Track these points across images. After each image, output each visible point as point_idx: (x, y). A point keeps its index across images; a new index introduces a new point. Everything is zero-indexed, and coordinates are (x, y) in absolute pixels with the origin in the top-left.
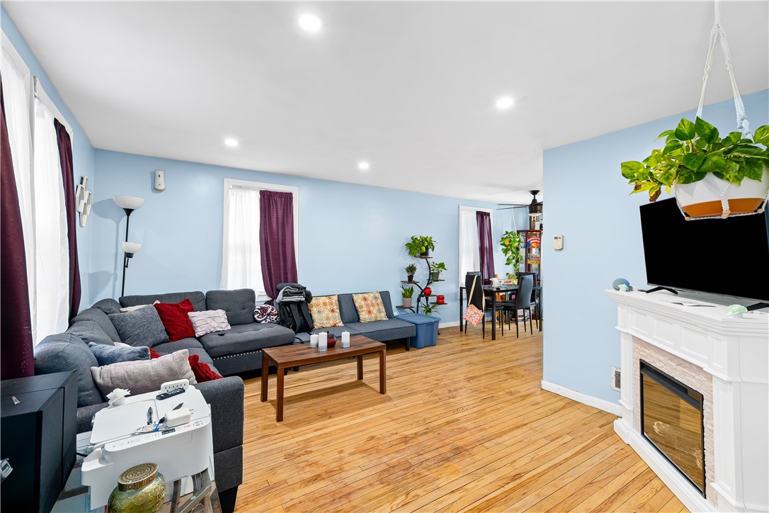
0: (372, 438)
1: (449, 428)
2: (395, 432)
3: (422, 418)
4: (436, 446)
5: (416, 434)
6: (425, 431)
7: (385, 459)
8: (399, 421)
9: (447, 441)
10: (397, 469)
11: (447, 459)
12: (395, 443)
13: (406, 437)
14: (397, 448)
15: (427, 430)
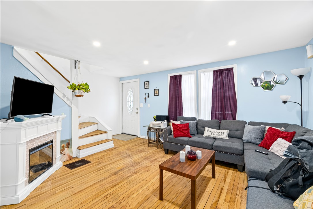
0: (148, 171)
1: (117, 182)
2: (141, 175)
3: (131, 184)
4: (124, 173)
5: (132, 176)
6: (128, 178)
7: (140, 166)
8: (141, 180)
9: (119, 176)
10: (136, 165)
11: (120, 170)
12: (139, 171)
13: (136, 174)
14: (138, 170)
15: (127, 178)
